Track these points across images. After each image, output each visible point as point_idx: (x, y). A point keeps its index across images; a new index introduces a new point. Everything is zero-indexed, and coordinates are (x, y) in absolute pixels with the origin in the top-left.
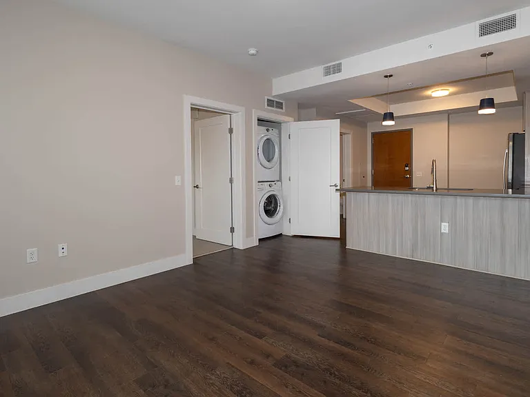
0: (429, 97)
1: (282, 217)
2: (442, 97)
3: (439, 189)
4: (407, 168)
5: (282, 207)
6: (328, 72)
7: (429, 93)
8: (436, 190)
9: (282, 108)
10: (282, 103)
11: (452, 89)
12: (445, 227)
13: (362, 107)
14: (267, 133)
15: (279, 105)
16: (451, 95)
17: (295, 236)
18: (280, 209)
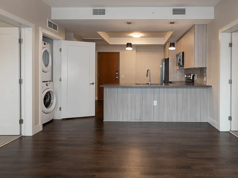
0: (132, 37)
1: (55, 107)
2: (137, 38)
3: (152, 84)
4: (117, 73)
5: (55, 100)
6: (96, 12)
7: (131, 35)
8: (151, 85)
9: (56, 29)
10: (57, 26)
11: (142, 35)
12: (155, 103)
13: (101, 37)
14: (45, 46)
15: (55, 27)
16: (141, 37)
17: (63, 119)
18: (54, 101)
